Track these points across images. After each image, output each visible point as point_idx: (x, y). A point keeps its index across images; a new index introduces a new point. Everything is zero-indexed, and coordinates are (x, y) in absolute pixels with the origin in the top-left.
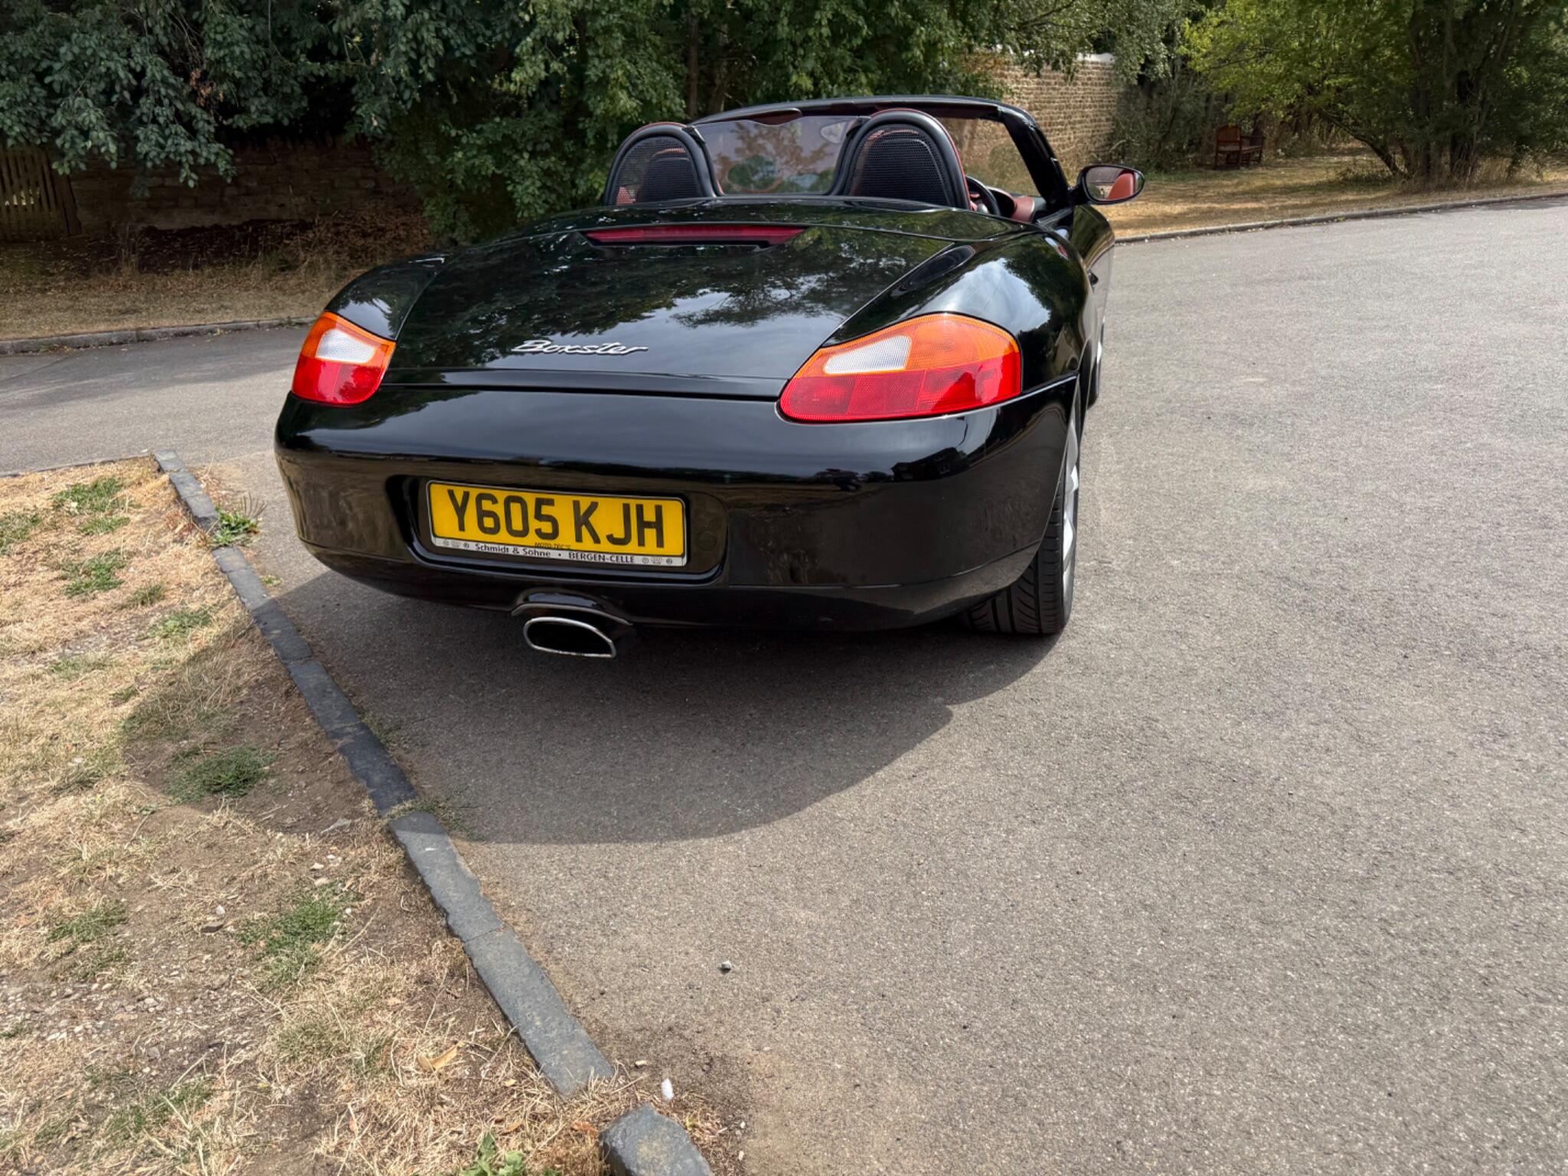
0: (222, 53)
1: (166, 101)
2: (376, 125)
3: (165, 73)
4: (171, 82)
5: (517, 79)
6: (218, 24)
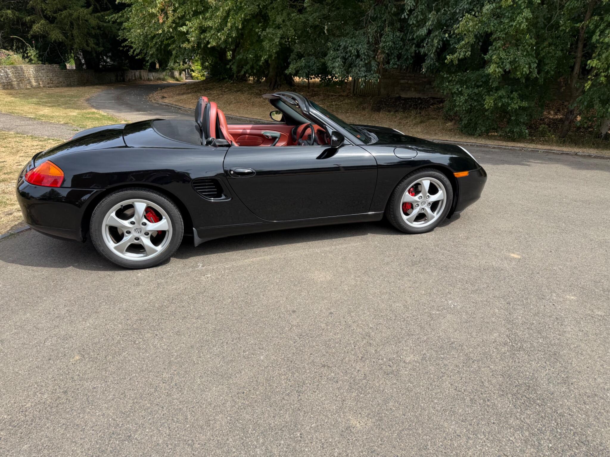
0: (384, 45)
1: (363, 60)
2: (423, 70)
3: (365, 51)
4: (366, 54)
5: (448, 58)
6: (386, 35)
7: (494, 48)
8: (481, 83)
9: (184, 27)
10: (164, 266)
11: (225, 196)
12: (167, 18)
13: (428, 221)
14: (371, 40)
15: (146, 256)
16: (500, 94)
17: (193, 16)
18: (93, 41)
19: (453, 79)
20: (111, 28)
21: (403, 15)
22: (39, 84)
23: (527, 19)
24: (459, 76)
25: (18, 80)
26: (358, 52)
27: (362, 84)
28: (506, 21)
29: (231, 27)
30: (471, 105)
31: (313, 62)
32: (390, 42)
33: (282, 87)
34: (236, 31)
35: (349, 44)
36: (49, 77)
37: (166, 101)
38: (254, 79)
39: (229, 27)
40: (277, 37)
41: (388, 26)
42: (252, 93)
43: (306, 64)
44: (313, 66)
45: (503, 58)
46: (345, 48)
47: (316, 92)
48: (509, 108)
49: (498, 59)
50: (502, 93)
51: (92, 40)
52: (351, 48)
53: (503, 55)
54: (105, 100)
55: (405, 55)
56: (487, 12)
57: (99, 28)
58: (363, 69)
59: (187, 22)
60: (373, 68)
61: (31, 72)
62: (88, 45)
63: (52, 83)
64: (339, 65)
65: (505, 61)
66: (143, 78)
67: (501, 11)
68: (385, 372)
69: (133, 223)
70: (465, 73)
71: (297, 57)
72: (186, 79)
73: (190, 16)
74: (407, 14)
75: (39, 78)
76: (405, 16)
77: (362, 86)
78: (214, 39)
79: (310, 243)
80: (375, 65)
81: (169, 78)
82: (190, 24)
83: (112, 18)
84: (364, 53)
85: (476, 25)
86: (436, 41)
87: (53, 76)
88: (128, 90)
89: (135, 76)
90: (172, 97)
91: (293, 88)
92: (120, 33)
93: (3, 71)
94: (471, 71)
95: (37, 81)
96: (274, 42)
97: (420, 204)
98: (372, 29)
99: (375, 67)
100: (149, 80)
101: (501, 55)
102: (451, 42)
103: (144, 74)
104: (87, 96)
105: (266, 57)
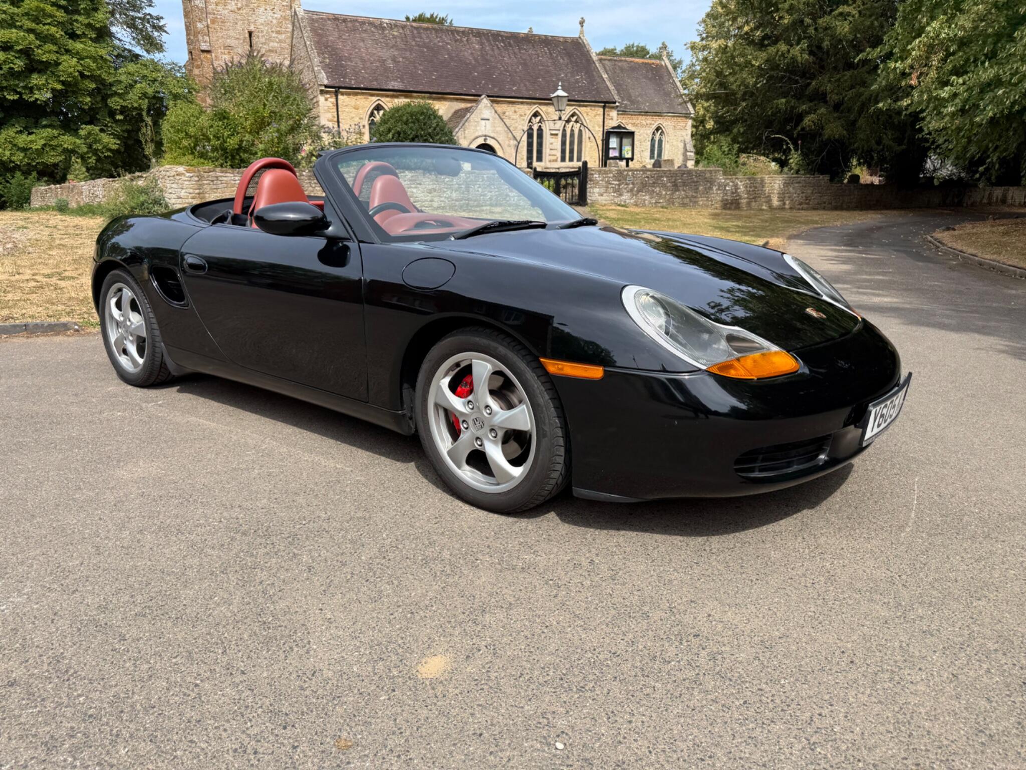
9: (947, 89)
13: (499, 482)
15: (134, 368)
22: (784, 204)
25: (751, 197)
36: (804, 195)
59: (953, 78)
61: (776, 186)
63: (808, 204)
75: (787, 195)
82: (961, 80)
87: (812, 193)
89: (990, 198)
93: (731, 184)
95: (782, 199)
103: (1016, 193)
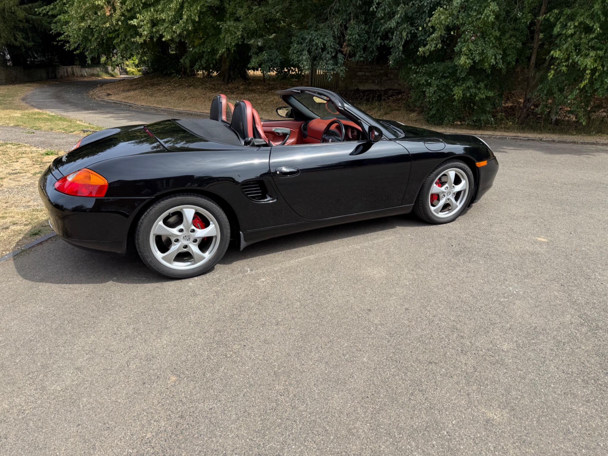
0: (350, 37)
1: (330, 53)
2: (391, 63)
3: (332, 44)
4: (333, 46)
5: (421, 50)
6: (352, 28)
7: (462, 40)
8: (448, 74)
9: (135, 20)
10: (211, 274)
11: (271, 197)
12: (115, 10)
13: (453, 211)
14: (336, 33)
15: (194, 264)
16: (468, 84)
17: (143, 8)
18: (22, 35)
19: (421, 71)
20: (41, 21)
21: (371, 8)
23: (494, 12)
24: (425, 67)
26: (324, 45)
27: (330, 78)
28: (474, 14)
29: (187, 20)
30: (439, 96)
31: (276, 56)
32: (357, 35)
33: (236, 81)
34: (192, 24)
35: (315, 37)
37: (113, 98)
38: (203, 73)
39: (185, 20)
40: (238, 30)
41: (354, 19)
42: (206, 88)
43: (268, 58)
44: (275, 59)
45: (472, 49)
46: (311, 41)
47: (272, 86)
48: (477, 98)
49: (468, 51)
50: (470, 83)
51: (20, 34)
52: (317, 41)
53: (472, 46)
54: (43, 99)
55: (370, 48)
56: (457, 5)
57: (28, 21)
58: (331, 62)
59: (138, 15)
60: (340, 61)
62: (16, 40)
64: (306, 58)
65: (474, 53)
66: (76, 74)
67: (468, 5)
68: (491, 363)
69: (181, 231)
70: (432, 65)
71: (258, 51)
72: (120, 75)
73: (139, 9)
74: (375, 7)
76: (373, 9)
77: (330, 80)
78: (168, 32)
79: (345, 240)
80: (341, 58)
81: (104, 74)
82: (141, 17)
83: (43, 10)
84: (331, 46)
85: (447, 18)
86: (404, 34)
88: (64, 88)
89: (67, 73)
90: (118, 94)
91: (248, 82)
92: (53, 26)
94: (437, 63)
96: (236, 36)
97: (446, 194)
98: (336, 22)
99: (342, 60)
100: (82, 76)
101: (470, 47)
102: (418, 35)
103: (77, 69)
104: (22, 96)
105: (224, 50)
